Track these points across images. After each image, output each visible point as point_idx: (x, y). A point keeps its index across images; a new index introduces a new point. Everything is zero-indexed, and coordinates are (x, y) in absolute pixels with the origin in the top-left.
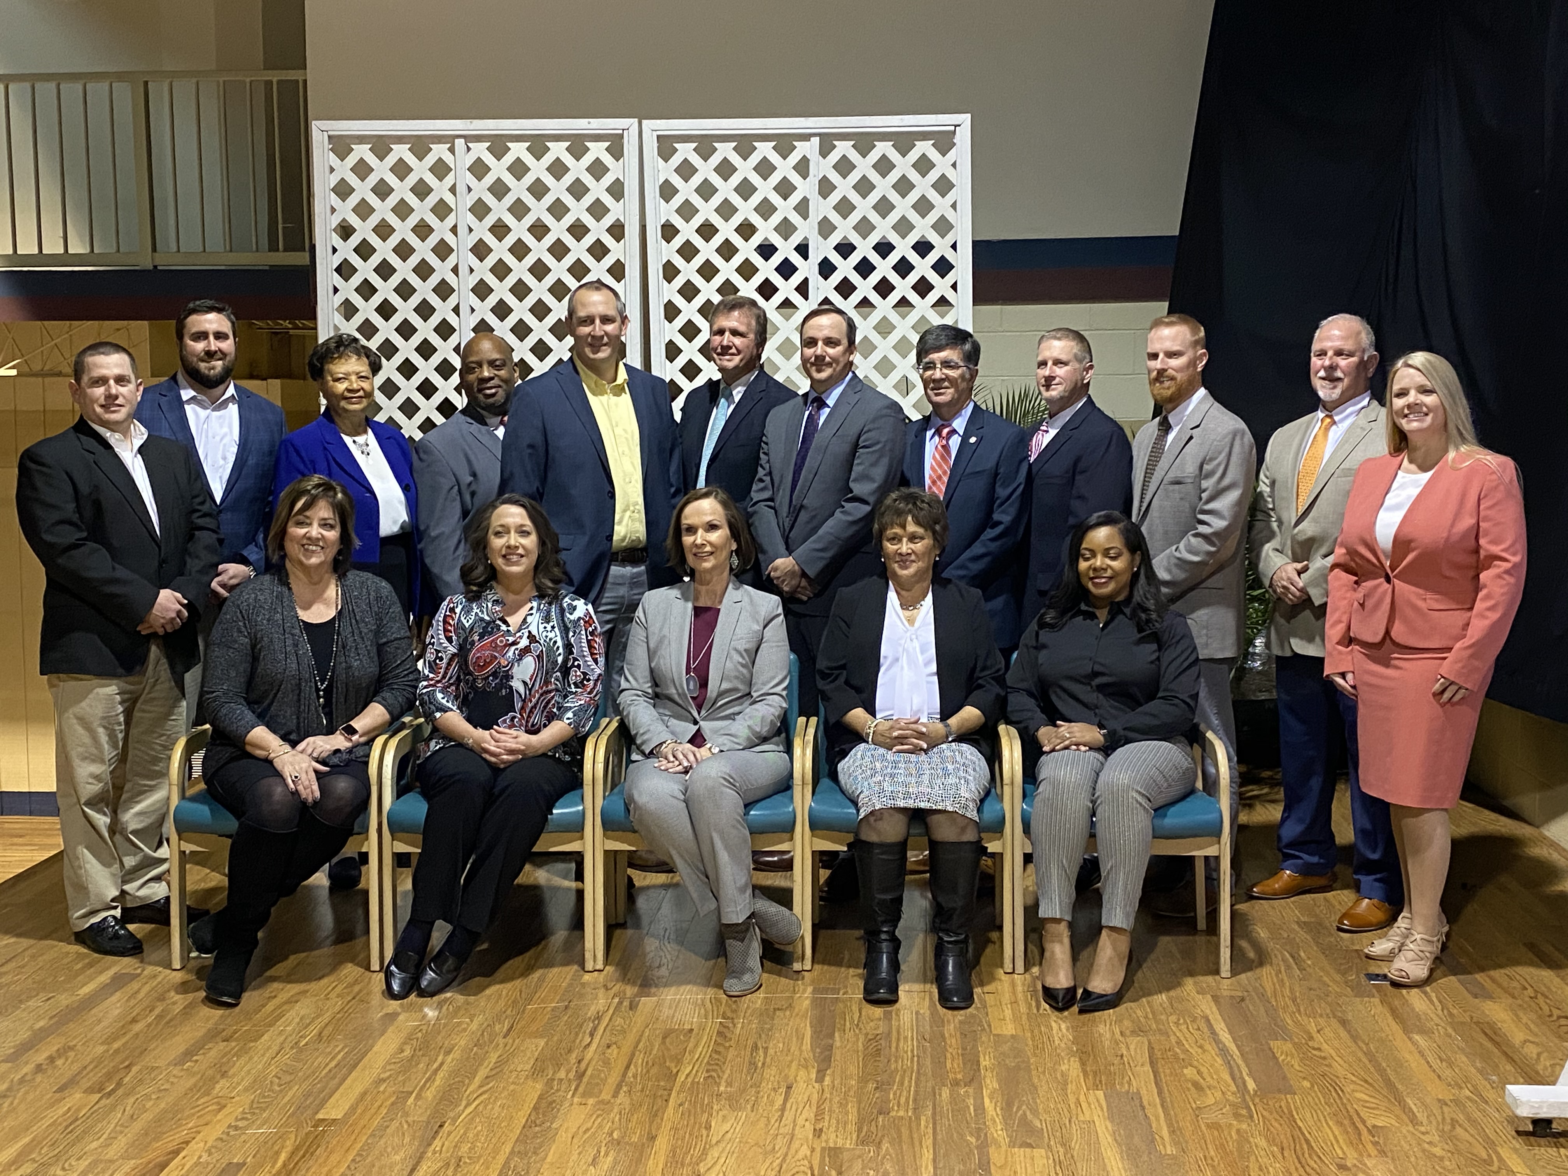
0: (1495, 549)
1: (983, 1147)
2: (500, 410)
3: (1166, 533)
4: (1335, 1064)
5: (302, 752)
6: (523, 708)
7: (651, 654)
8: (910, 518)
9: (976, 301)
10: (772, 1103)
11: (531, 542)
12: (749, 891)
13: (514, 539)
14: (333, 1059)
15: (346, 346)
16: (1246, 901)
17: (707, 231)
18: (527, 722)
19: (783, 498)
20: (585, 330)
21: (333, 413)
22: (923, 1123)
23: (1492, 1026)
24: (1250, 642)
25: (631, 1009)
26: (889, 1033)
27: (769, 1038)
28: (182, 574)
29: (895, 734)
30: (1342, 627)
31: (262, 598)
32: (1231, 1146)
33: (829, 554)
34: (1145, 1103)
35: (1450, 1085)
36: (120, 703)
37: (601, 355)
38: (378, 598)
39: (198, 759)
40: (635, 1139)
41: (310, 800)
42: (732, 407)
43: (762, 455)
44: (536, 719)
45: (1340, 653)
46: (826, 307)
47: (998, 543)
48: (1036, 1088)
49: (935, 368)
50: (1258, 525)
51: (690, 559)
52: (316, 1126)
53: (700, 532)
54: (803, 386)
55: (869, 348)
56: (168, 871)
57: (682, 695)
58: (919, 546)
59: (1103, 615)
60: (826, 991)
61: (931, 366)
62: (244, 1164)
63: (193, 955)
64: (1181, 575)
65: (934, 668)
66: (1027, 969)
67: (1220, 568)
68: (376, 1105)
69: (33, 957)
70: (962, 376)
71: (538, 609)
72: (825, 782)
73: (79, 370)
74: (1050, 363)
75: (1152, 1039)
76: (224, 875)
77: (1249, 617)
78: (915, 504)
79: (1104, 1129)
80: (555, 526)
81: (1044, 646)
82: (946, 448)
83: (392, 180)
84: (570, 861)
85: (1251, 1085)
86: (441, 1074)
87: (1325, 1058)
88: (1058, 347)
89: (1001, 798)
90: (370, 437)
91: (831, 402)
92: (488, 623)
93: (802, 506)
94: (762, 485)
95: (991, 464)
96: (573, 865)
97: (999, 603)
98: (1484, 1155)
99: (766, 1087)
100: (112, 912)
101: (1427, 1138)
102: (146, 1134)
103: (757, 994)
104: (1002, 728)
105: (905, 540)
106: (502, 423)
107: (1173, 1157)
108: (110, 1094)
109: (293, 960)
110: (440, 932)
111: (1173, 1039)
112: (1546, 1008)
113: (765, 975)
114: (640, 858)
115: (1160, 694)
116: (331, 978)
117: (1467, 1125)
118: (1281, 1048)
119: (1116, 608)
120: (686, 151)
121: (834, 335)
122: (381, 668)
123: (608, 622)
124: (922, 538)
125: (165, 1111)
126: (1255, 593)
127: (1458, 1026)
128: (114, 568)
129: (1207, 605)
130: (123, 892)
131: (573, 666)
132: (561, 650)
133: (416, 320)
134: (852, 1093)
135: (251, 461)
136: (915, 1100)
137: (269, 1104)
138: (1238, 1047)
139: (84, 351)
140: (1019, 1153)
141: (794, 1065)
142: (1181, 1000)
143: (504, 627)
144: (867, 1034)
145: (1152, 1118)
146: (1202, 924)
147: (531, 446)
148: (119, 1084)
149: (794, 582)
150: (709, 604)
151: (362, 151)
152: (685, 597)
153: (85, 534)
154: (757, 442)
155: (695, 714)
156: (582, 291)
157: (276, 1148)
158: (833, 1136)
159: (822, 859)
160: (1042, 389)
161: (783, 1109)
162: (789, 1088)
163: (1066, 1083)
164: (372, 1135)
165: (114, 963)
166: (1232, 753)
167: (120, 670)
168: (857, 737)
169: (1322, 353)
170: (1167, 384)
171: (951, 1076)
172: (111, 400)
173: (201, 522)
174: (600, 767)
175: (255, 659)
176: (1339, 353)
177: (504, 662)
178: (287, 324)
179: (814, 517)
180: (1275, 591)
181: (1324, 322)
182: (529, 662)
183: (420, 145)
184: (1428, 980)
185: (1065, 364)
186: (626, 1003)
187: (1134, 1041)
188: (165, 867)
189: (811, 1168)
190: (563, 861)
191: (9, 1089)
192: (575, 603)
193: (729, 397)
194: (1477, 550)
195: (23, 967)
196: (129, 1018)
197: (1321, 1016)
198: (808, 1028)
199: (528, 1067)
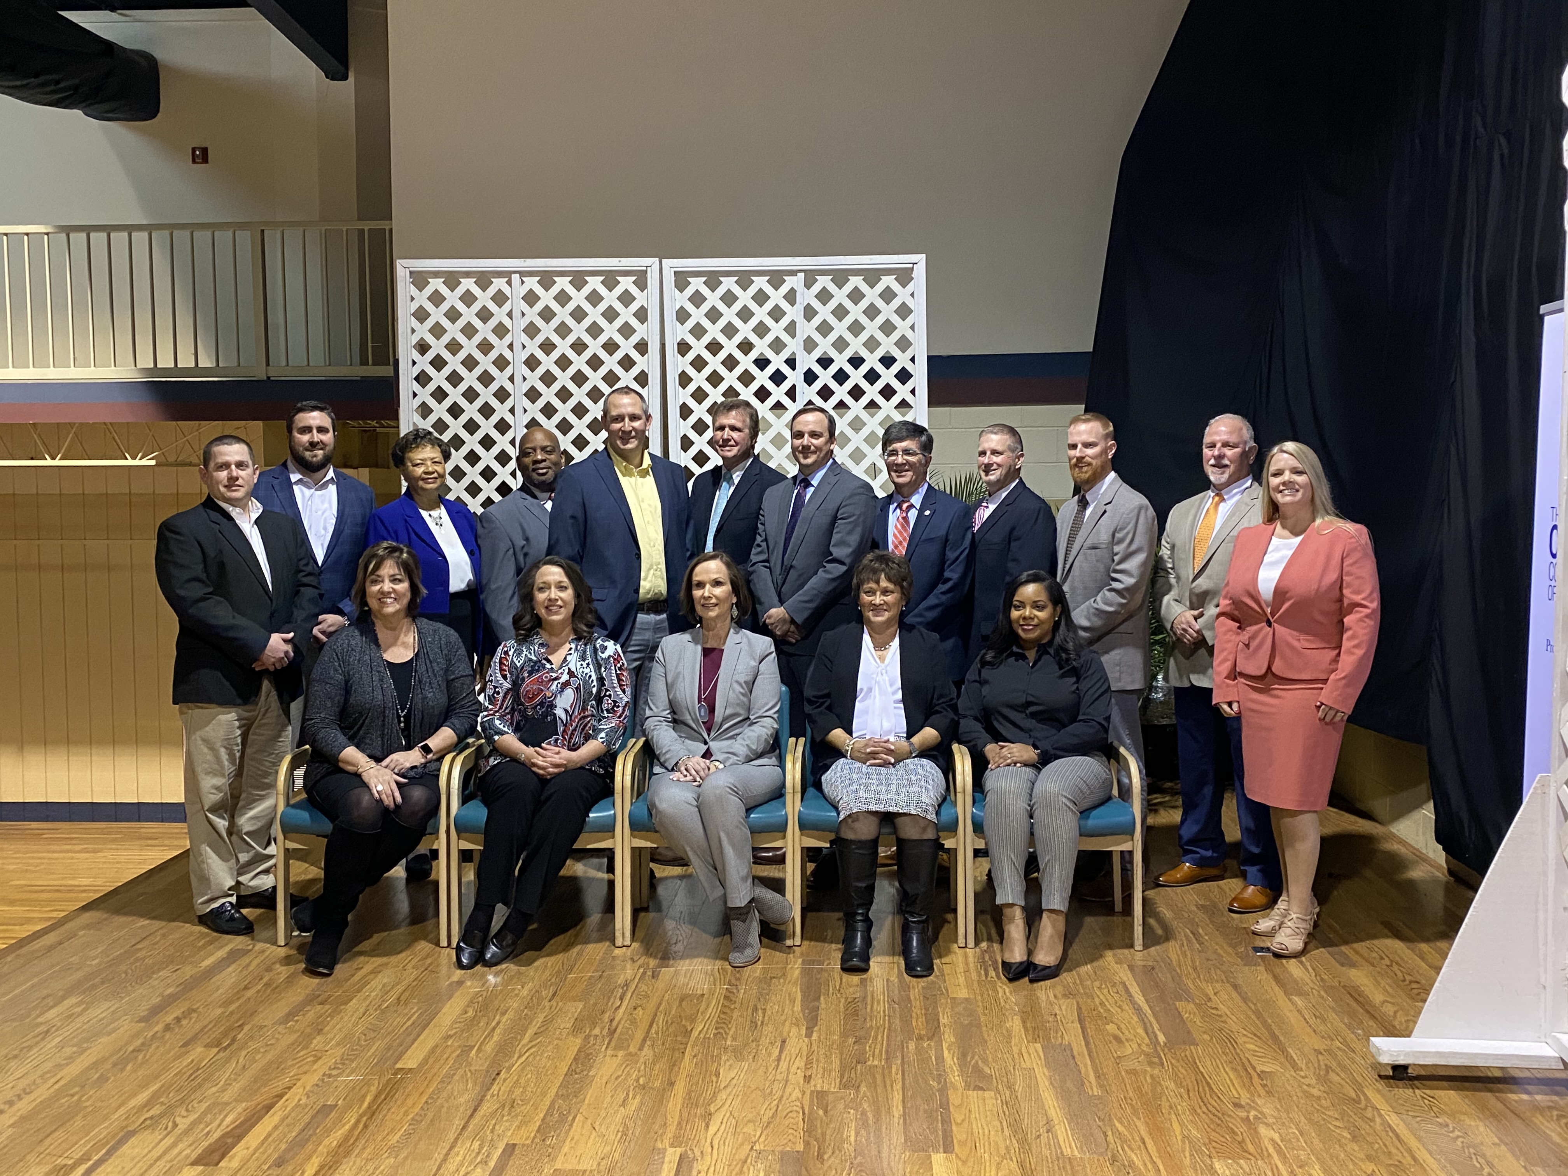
0: (1358, 598)
1: (943, 1090)
2: (548, 487)
3: (1085, 588)
4: (1228, 1020)
5: (386, 767)
6: (564, 731)
7: (669, 687)
8: (883, 576)
9: (931, 404)
10: (770, 1055)
11: (568, 595)
12: (750, 880)
13: (554, 593)
14: (409, 1019)
15: (422, 438)
16: (1153, 888)
17: (714, 347)
18: (569, 742)
19: (776, 561)
20: (617, 426)
21: (413, 493)
22: (894, 1070)
23: (1356, 989)
24: (1154, 677)
25: (653, 977)
26: (865, 998)
27: (767, 1001)
28: (290, 622)
29: (868, 750)
30: (1228, 665)
31: (353, 643)
32: (1146, 1088)
33: (812, 605)
34: (1075, 1053)
35: (1323, 1037)
36: (239, 728)
37: (629, 446)
38: (448, 643)
39: (300, 773)
40: (657, 1084)
41: (392, 805)
42: (733, 489)
43: (760, 526)
44: (576, 739)
45: (1228, 686)
46: (809, 407)
47: (949, 596)
48: (986, 1042)
49: (897, 455)
50: (1161, 581)
51: (698, 608)
52: (395, 1074)
53: (708, 586)
54: (792, 470)
55: (845, 441)
56: (275, 865)
57: (696, 721)
58: (889, 598)
59: (1031, 655)
60: (813, 962)
61: (894, 453)
62: (336, 1105)
63: (295, 933)
64: (1098, 622)
65: (899, 695)
66: (977, 944)
67: (1130, 616)
68: (445, 1056)
69: (164, 936)
70: (919, 461)
71: (576, 649)
72: (811, 791)
73: (207, 457)
74: (988, 453)
75: (1080, 1000)
76: (320, 868)
77: (1153, 657)
78: (887, 565)
79: (1042, 1075)
80: (590, 582)
81: (986, 682)
82: (906, 519)
83: (461, 307)
84: (603, 857)
85: (1162, 1038)
86: (498, 1031)
87: (1220, 1016)
88: (995, 440)
89: (955, 804)
90: (442, 512)
91: (815, 482)
92: (535, 663)
93: (792, 567)
94: (759, 549)
95: (942, 532)
96: (605, 860)
97: (950, 643)
98: (1354, 1095)
99: (765, 1041)
100: (229, 899)
101: (1306, 1081)
102: (255, 1082)
103: (756, 965)
104: (955, 747)
105: (878, 593)
106: (550, 498)
107: (1099, 1098)
108: (226, 1048)
109: (377, 938)
110: (500, 914)
111: (1097, 1001)
112: (1400, 974)
113: (763, 950)
114: (660, 854)
115: (1080, 717)
116: (408, 952)
117: (1338, 1070)
118: (1186, 1008)
119: (1043, 648)
120: (697, 284)
121: (818, 429)
122: (450, 700)
123: (635, 660)
124: (892, 592)
125: (270, 1063)
126: (1157, 638)
127: (1329, 989)
128: (234, 617)
129: (1121, 646)
130: (238, 883)
131: (605, 695)
132: (595, 683)
133: (479, 419)
134: (835, 1046)
135: (347, 531)
136: (887, 1051)
137: (357, 1056)
138: (1150, 1007)
139: (211, 443)
140: (973, 1094)
141: (787, 1024)
142: (1103, 969)
143: (548, 666)
144: (846, 998)
145: (1081, 1066)
146: (1118, 907)
147: (573, 517)
148: (234, 1040)
149: (785, 627)
150: (715, 646)
151: (436, 284)
152: (695, 641)
153: (211, 590)
154: (757, 514)
155: (706, 736)
156: (615, 395)
157: (363, 1092)
158: (820, 1081)
159: (810, 854)
160: (983, 474)
161: (779, 1059)
162: (784, 1042)
163: (1010, 1037)
164: (442, 1082)
165: (230, 941)
166: (1142, 767)
167: (239, 701)
168: (837, 753)
169: (1213, 446)
170: (1085, 469)
171: (916, 1031)
172: (232, 481)
173: (306, 580)
174: (628, 778)
175: (347, 689)
176: (1225, 445)
177: (549, 694)
178: (374, 423)
179: (800, 576)
180: (1175, 634)
181: (1212, 421)
182: (569, 693)
183: (483, 280)
184: (1303, 952)
185: (1001, 453)
186: (649, 973)
187: (1065, 1003)
188: (272, 862)
189: (803, 1108)
190: (598, 857)
191: (143, 1044)
192: (606, 644)
193: (730, 480)
194: (1340, 600)
195: (157, 943)
196: (242, 986)
197: (1217, 981)
198: (799, 994)
199: (569, 1025)
